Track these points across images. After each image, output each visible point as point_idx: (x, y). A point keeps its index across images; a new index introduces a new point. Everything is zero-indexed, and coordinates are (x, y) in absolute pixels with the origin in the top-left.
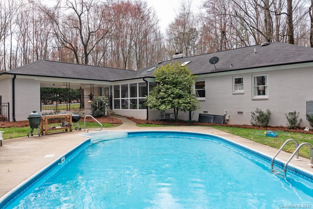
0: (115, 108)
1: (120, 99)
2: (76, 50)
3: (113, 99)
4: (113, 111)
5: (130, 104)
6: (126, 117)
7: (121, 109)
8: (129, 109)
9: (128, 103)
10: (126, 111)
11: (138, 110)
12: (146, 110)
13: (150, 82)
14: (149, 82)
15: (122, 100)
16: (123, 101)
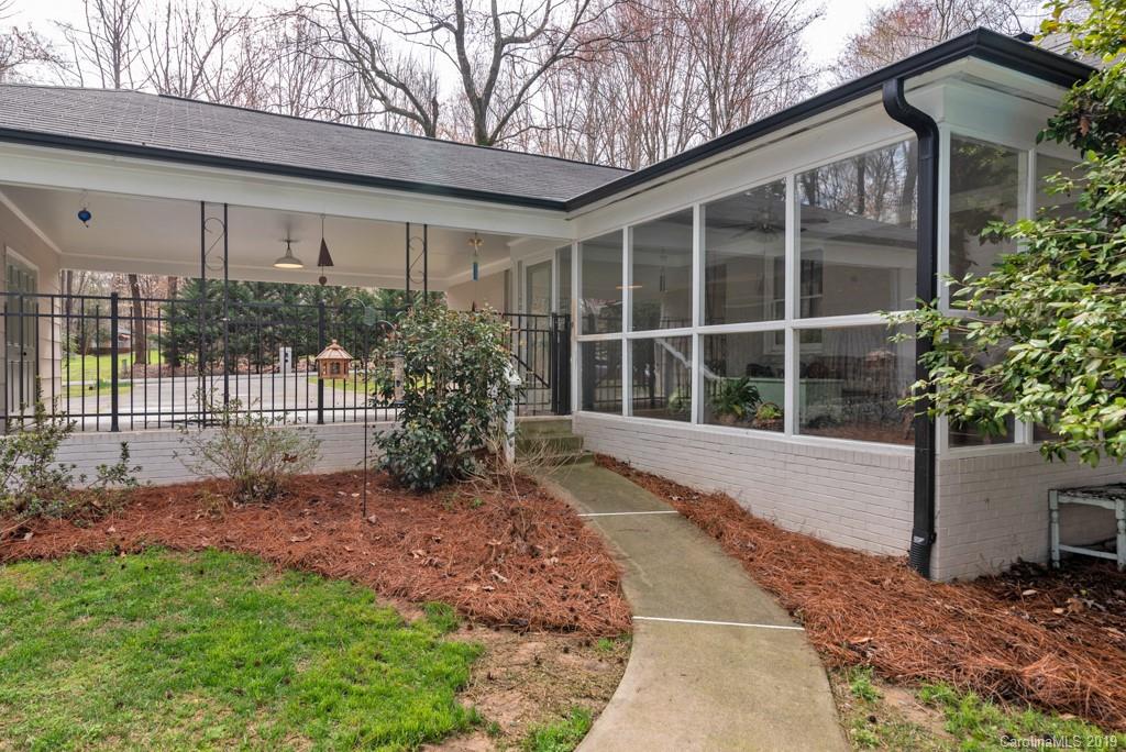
0: (588, 405)
1: (627, 334)
2: (431, 118)
3: (577, 337)
4: (576, 431)
5: (707, 381)
6: (665, 488)
7: (626, 417)
8: (695, 426)
9: (688, 372)
10: (672, 436)
11: (790, 437)
12: (907, 452)
13: (964, 131)
14: (956, 142)
15: (636, 343)
16: (644, 351)
